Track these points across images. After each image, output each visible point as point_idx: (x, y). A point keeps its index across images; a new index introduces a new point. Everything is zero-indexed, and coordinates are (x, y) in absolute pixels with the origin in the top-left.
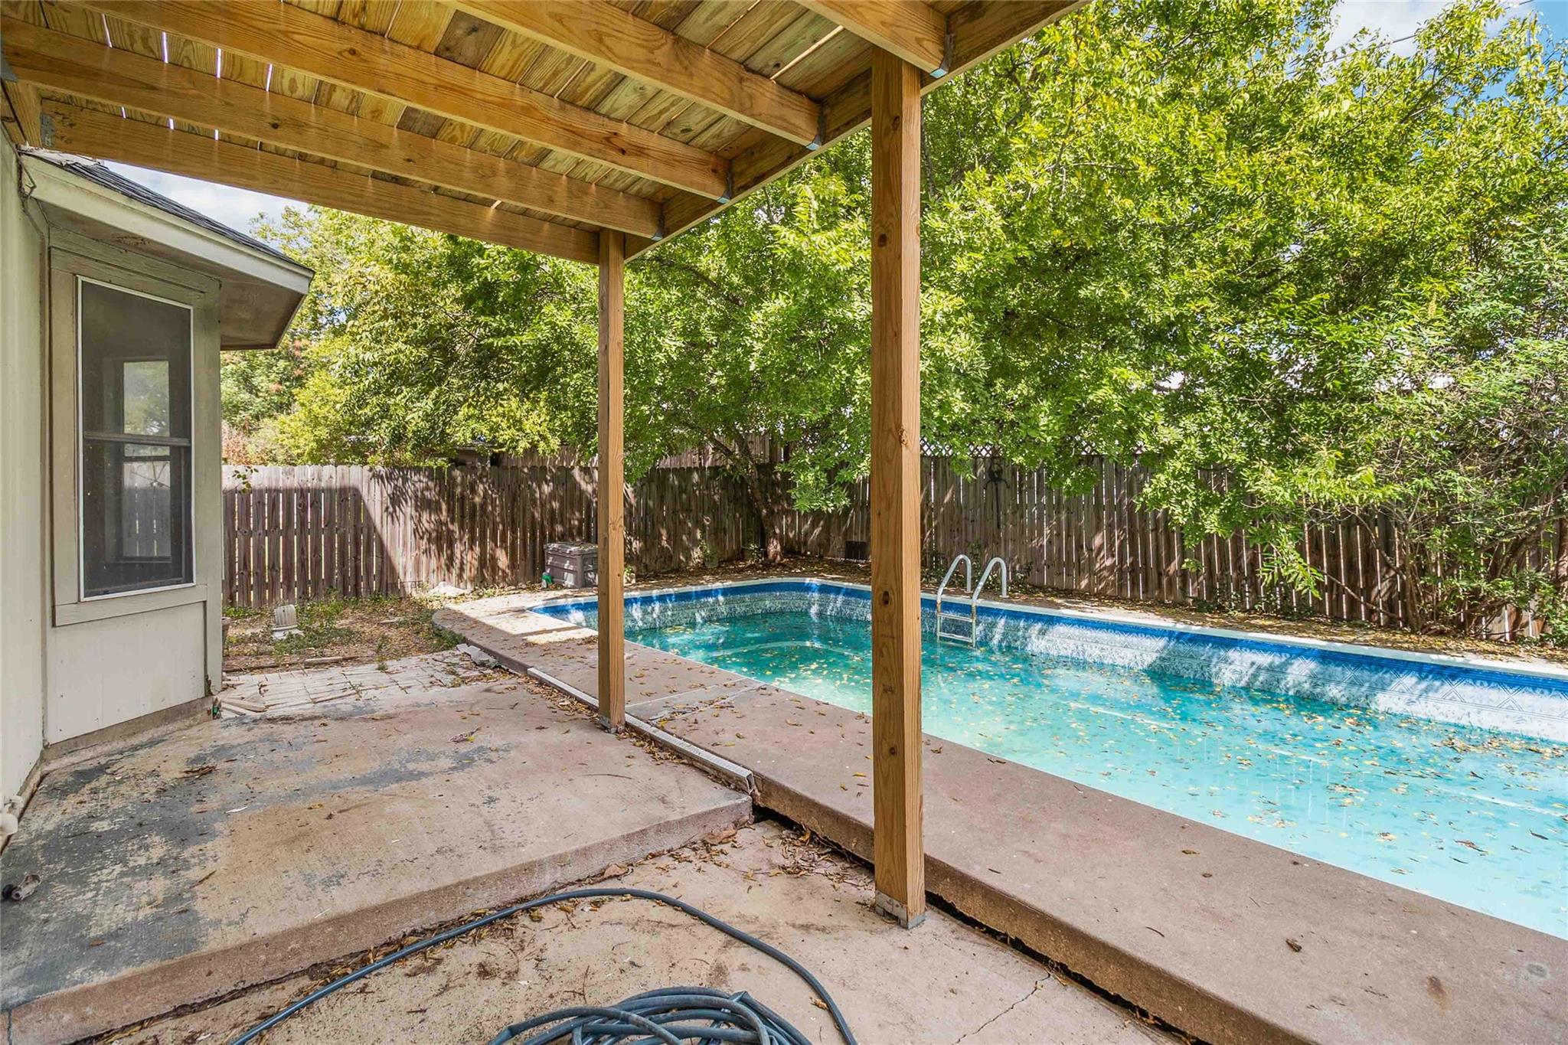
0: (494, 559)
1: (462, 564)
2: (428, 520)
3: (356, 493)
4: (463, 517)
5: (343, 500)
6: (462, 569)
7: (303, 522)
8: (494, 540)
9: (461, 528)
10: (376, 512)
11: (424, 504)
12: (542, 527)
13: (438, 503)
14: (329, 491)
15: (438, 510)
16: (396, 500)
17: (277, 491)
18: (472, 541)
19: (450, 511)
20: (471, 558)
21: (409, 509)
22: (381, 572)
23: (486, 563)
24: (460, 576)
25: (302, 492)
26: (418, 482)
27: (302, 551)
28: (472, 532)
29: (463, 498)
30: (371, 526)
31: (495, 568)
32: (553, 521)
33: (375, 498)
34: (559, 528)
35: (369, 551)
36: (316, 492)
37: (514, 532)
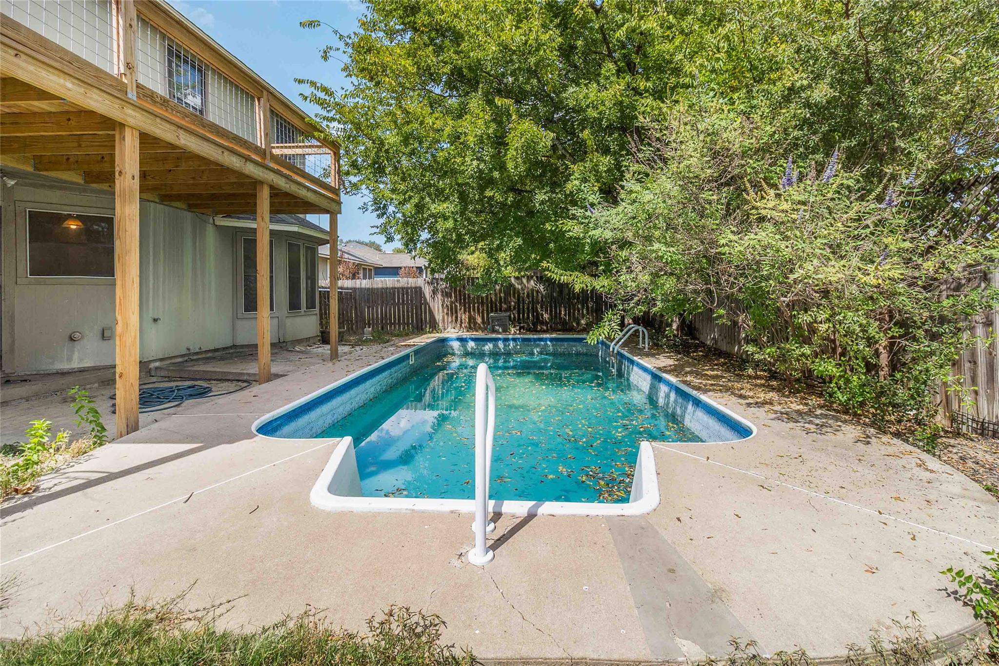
0: (475, 319)
1: (461, 320)
2: (447, 301)
3: (421, 288)
4: (461, 300)
5: (416, 292)
6: (461, 322)
7: (403, 301)
8: (474, 310)
9: (460, 304)
10: (428, 296)
11: (447, 295)
12: (496, 305)
13: (451, 294)
14: (411, 288)
15: (451, 297)
16: (434, 292)
17: (395, 288)
18: (465, 311)
19: (456, 297)
20: (465, 317)
21: (440, 296)
22: (430, 322)
23: (471, 319)
24: (461, 325)
25: (403, 288)
26: (443, 285)
27: (403, 311)
28: (465, 306)
29: (460, 291)
30: (426, 303)
31: (475, 323)
32: (501, 303)
33: (427, 291)
34: (504, 306)
35: (425, 313)
36: (407, 288)
37: (483, 306)
